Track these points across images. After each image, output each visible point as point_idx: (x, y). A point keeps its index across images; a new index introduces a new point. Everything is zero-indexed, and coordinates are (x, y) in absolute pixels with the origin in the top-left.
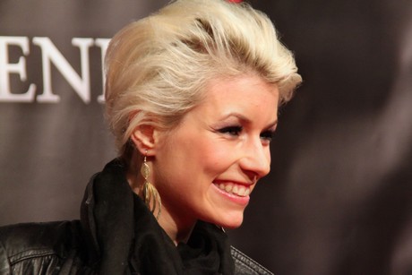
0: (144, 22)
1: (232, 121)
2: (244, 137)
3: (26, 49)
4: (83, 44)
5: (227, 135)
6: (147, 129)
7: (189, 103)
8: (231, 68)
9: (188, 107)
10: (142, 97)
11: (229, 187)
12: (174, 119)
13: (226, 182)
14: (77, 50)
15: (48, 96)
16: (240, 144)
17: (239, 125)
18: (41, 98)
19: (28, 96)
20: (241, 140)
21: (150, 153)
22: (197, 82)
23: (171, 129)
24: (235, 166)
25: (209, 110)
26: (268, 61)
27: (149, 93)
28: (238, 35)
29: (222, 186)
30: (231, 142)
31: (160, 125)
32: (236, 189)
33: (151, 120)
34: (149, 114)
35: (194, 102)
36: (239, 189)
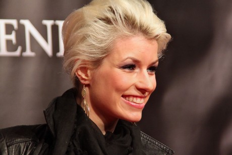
0: (80, 10)
1: (129, 61)
2: (137, 70)
3: (16, 26)
4: (49, 23)
5: (127, 70)
6: (84, 69)
7: (105, 53)
8: (126, 32)
9: (104, 55)
10: (78, 52)
11: (131, 99)
12: (97, 63)
13: (129, 96)
14: (45, 27)
15: (29, 53)
16: (136, 74)
17: (134, 63)
18: (25, 54)
19: (17, 53)
20: (136, 72)
21: (87, 82)
22: (108, 41)
23: (96, 68)
24: (133, 87)
25: (116, 56)
26: (147, 27)
27: (81, 49)
28: (129, 13)
29: (127, 98)
30: (130, 74)
31: (90, 66)
32: (135, 99)
33: (85, 64)
34: (84, 61)
35: (107, 52)
36: (137, 99)
